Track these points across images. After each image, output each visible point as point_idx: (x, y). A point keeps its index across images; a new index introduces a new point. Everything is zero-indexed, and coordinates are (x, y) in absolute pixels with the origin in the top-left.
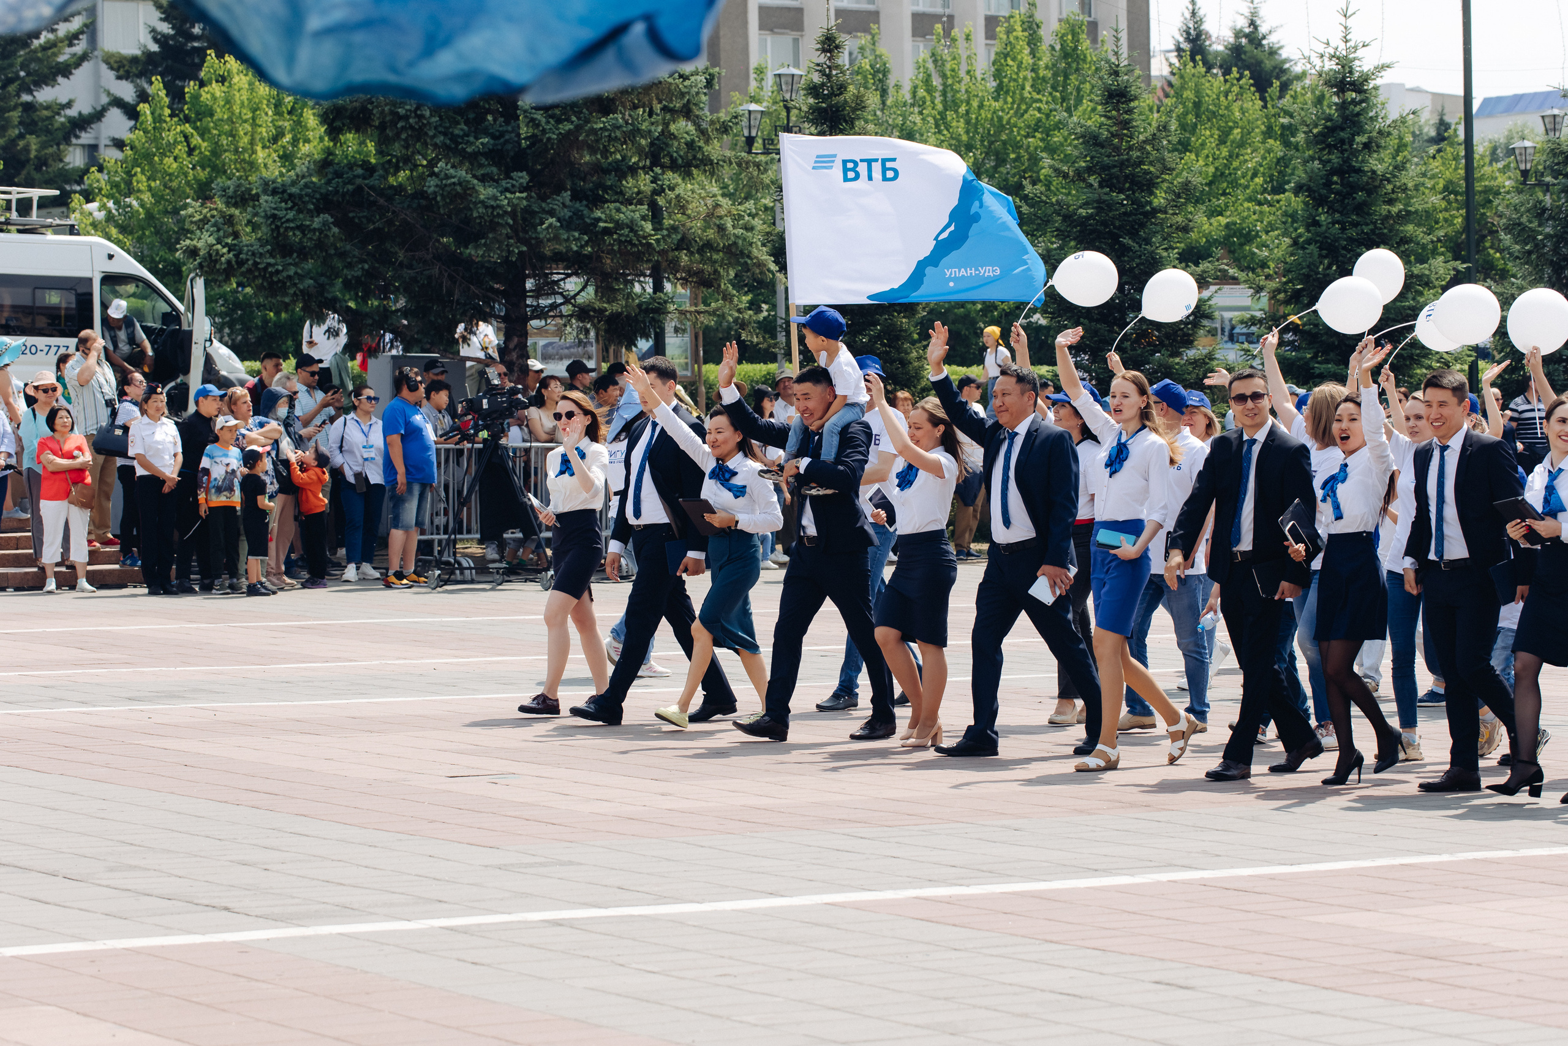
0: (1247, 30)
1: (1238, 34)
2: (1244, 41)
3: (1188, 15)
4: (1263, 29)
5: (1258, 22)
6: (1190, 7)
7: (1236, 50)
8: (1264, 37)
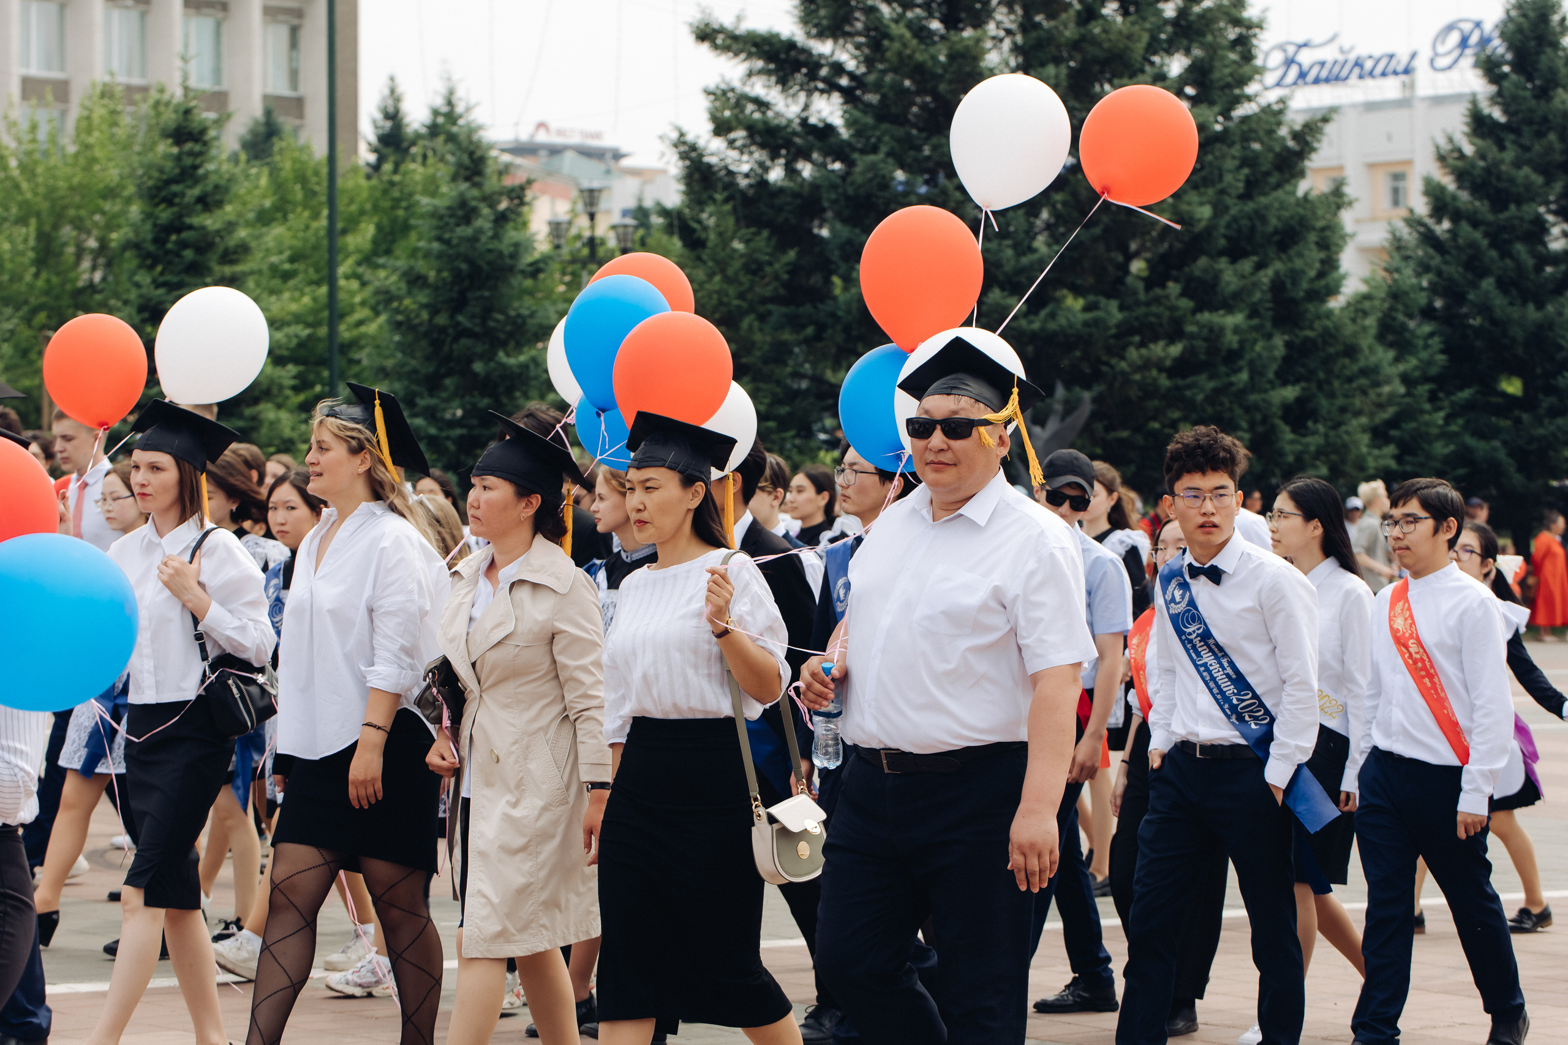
0: (445, 109)
1: (436, 113)
2: (440, 120)
3: (387, 92)
4: (460, 109)
5: (454, 100)
6: (389, 82)
7: (434, 130)
8: (460, 116)
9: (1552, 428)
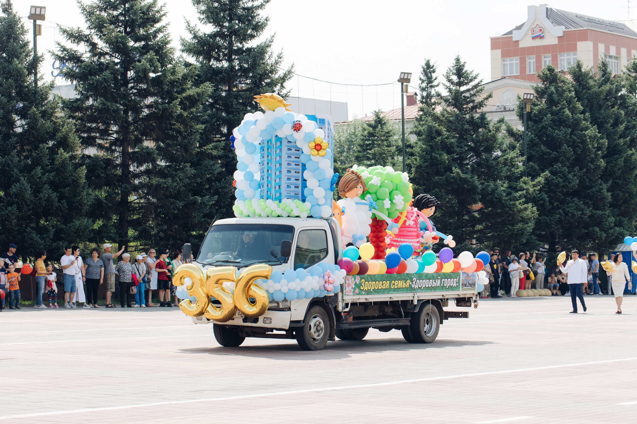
9: (7, 212)
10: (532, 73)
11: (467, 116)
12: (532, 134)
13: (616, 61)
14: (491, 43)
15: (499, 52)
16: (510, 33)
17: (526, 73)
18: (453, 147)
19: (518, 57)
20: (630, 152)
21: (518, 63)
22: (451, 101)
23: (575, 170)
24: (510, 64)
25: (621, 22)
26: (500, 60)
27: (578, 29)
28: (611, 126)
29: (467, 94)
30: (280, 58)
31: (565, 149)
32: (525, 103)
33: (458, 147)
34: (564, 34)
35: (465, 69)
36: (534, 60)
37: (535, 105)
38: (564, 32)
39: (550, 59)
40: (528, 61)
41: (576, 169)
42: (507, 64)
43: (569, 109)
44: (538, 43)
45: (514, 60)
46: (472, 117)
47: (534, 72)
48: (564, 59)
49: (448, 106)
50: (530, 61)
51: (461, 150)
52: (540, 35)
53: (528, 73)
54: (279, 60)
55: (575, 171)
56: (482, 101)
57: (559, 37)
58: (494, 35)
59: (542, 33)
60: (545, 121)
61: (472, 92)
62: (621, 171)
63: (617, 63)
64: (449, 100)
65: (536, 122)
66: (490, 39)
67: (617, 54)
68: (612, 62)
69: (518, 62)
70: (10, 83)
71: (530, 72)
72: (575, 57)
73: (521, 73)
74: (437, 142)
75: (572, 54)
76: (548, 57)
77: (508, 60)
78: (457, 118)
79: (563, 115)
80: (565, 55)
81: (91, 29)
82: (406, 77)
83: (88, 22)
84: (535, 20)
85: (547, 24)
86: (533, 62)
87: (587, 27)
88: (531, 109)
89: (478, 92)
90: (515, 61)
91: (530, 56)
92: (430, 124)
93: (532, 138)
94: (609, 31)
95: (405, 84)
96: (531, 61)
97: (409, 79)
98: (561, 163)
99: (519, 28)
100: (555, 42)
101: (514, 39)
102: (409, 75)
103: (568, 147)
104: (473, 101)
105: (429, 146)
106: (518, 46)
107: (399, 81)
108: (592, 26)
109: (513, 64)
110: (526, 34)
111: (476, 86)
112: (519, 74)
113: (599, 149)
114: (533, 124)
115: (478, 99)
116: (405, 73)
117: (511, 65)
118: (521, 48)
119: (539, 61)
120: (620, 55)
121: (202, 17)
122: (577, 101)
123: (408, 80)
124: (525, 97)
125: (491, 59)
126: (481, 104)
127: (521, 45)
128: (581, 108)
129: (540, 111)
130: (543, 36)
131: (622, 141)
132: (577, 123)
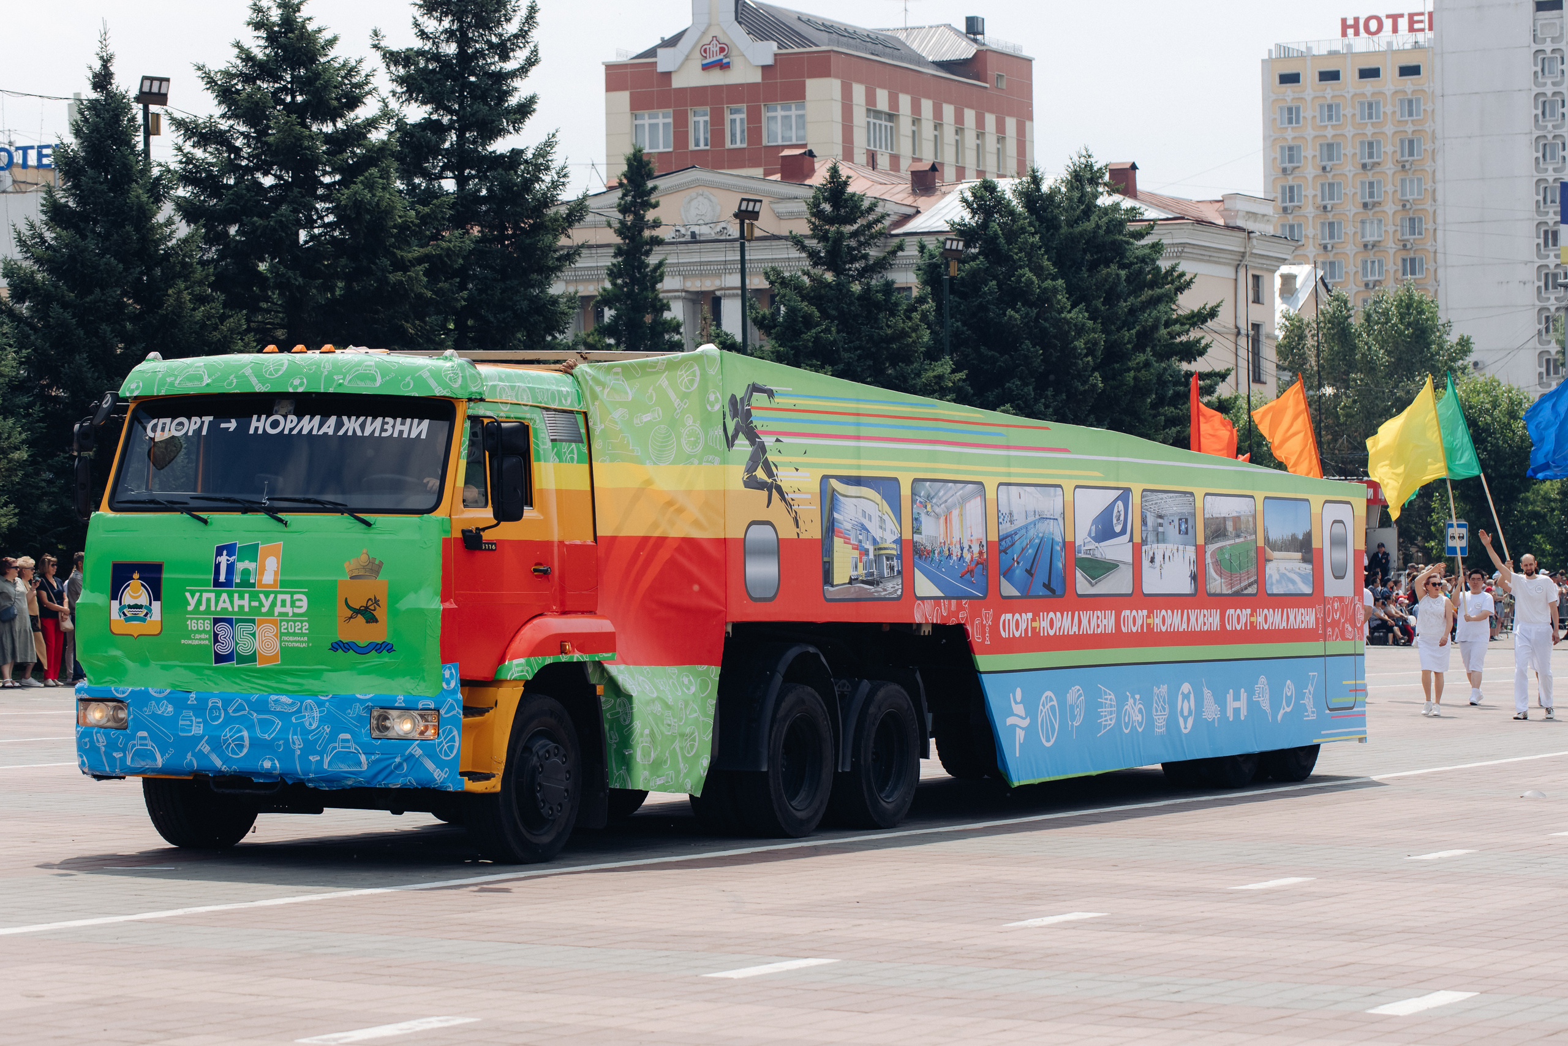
10: (702, 147)
11: (856, 287)
12: (958, 321)
13: (889, 124)
14: (607, 75)
15: (624, 97)
16: (652, 52)
17: (687, 147)
18: (837, 350)
19: (671, 110)
20: (1141, 358)
21: (670, 123)
22: (822, 255)
23: (1047, 395)
24: (650, 125)
25: (889, 33)
26: (629, 115)
27: (808, 49)
28: (1104, 304)
29: (853, 243)
30: (565, 176)
31: (1028, 350)
32: (946, 259)
33: (844, 349)
34: (776, 60)
35: (850, 190)
36: (707, 118)
37: (964, 262)
38: (776, 55)
39: (744, 116)
40: (692, 119)
41: (1049, 393)
42: (643, 125)
43: (1031, 271)
44: (716, 78)
45: (661, 116)
46: (868, 290)
47: (706, 145)
48: (775, 118)
49: (815, 265)
50: (697, 119)
51: (850, 358)
52: (721, 60)
53: (692, 147)
54: (562, 180)
55: (1046, 397)
56: (884, 258)
57: (765, 68)
58: (613, 59)
59: (726, 56)
60: (985, 293)
61: (862, 239)
62: (1129, 397)
63: (891, 128)
64: (820, 251)
65: (964, 296)
66: (604, 67)
67: (890, 108)
68: (880, 125)
69: (670, 120)
70: (128, 232)
71: (697, 145)
72: (800, 112)
73: (675, 148)
74: (808, 340)
75: (793, 107)
76: (737, 111)
77: (646, 116)
78: (841, 290)
79: (1019, 281)
80: (779, 108)
81: (229, 118)
82: (750, 208)
83: (223, 106)
84: (710, 25)
85: (738, 36)
86: (706, 122)
87: (829, 45)
88: (959, 270)
89: (872, 237)
90: (663, 119)
91: (697, 108)
92: (792, 303)
93: (958, 327)
94: (873, 54)
95: (747, 221)
96: (699, 121)
97: (758, 213)
98: (1020, 379)
99: (672, 42)
100: (756, 77)
101: (661, 68)
102: (758, 204)
103: (1034, 346)
104: (865, 257)
105: (792, 348)
106: (670, 85)
107: (736, 216)
108: (838, 44)
109: (657, 125)
110: (687, 58)
111: (870, 226)
112: (671, 150)
113: (1091, 352)
114: (957, 299)
115: (873, 253)
116: (749, 200)
117: (653, 127)
118: (675, 89)
119: (717, 120)
120: (898, 110)
121: (399, 90)
122: (1043, 255)
123: (755, 215)
124: (948, 246)
125: (607, 114)
126: (882, 265)
127: (677, 83)
128: (1053, 270)
129: (974, 273)
130: (729, 63)
131: (1126, 335)
132: (1046, 298)
